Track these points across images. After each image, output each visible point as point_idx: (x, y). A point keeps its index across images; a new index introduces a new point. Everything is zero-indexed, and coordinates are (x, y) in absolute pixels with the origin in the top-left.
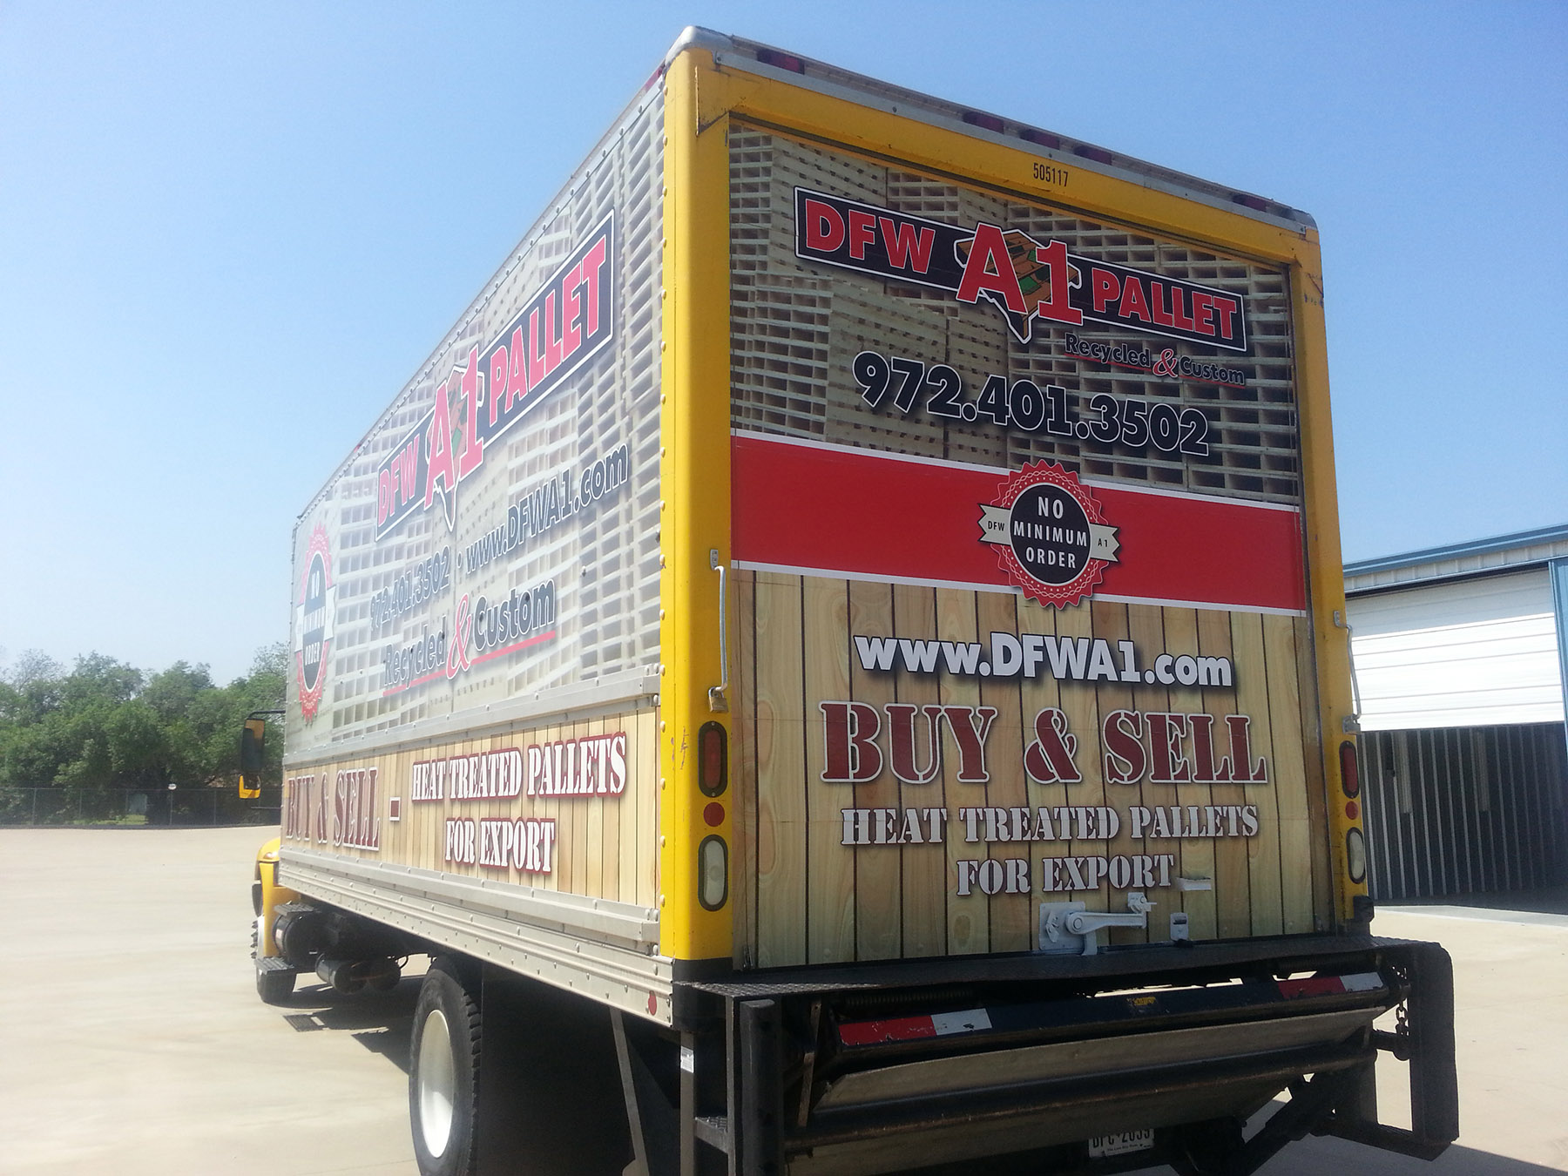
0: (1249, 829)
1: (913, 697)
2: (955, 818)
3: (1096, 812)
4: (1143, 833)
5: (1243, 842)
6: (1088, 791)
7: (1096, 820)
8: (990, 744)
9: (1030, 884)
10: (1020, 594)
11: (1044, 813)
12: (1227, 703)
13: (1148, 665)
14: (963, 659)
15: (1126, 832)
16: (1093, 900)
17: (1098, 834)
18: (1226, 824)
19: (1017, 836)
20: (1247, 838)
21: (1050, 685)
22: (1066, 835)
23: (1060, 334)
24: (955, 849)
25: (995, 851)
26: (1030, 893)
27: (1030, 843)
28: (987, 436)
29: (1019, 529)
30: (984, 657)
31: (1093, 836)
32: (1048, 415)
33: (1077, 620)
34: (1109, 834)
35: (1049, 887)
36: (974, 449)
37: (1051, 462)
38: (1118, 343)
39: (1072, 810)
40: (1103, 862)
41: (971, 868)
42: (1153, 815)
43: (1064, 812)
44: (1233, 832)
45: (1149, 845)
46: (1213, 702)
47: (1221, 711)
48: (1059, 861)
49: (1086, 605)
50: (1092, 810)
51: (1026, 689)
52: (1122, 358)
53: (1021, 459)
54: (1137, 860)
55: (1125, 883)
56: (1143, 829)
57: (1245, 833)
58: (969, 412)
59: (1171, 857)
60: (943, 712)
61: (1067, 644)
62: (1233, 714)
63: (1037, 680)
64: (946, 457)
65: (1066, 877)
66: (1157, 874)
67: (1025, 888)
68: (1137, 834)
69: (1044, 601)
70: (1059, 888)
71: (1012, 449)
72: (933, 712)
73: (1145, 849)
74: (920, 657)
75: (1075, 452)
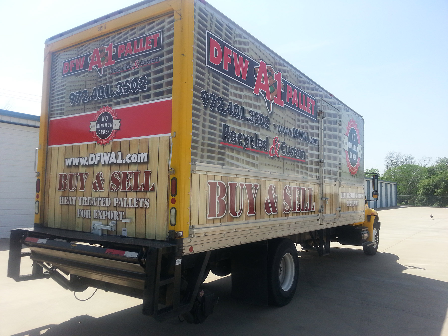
0: (146, 205)
1: (74, 171)
2: (77, 199)
3: (106, 199)
4: (116, 205)
5: (144, 209)
6: (105, 193)
7: (105, 201)
8: (86, 181)
9: (91, 216)
10: (96, 143)
11: (94, 198)
12: (145, 167)
13: (124, 158)
14: (83, 161)
15: (112, 204)
16: (104, 222)
17: (105, 205)
18: (139, 204)
19: (88, 204)
20: (146, 208)
21: (100, 165)
22: (98, 205)
23: (109, 69)
24: (77, 207)
25: (85, 207)
26: (91, 218)
27: (91, 206)
28: (92, 104)
29: (98, 126)
30: (88, 160)
31: (104, 205)
32: (106, 93)
33: (108, 147)
34: (108, 205)
35: (95, 217)
36: (90, 108)
37: (106, 106)
38: (123, 65)
39: (101, 198)
40: (107, 212)
41: (80, 211)
42: (119, 200)
43: (99, 198)
44: (141, 206)
45: (118, 208)
46: (141, 167)
47: (143, 169)
48: (97, 211)
49: (111, 143)
50: (105, 198)
51: (95, 167)
52: (124, 69)
53: (99, 107)
54: (115, 212)
55: (112, 218)
56: (116, 204)
57: (145, 207)
58: (89, 99)
59: (123, 212)
60: (78, 175)
61: (105, 154)
62: (146, 170)
63: (98, 165)
64: (84, 112)
65: (98, 215)
66: (119, 217)
67: (90, 217)
68: (115, 205)
69: (101, 144)
70: (97, 218)
71: (98, 105)
72: (77, 174)
73: (117, 210)
74: (76, 162)
75: (111, 101)
